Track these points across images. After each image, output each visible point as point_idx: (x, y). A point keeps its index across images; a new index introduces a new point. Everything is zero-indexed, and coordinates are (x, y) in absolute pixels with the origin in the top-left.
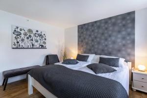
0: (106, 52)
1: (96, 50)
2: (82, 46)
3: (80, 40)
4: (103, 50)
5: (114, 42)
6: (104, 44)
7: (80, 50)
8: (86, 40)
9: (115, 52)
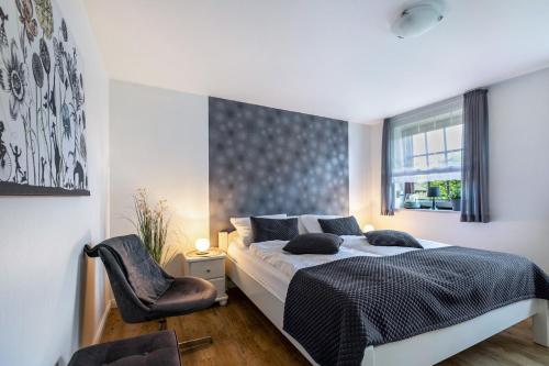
0: (305, 205)
1: (280, 200)
2: (231, 186)
3: (221, 159)
4: (298, 202)
5: (320, 181)
6: (300, 184)
7: (221, 201)
8: (249, 166)
9: (321, 205)
